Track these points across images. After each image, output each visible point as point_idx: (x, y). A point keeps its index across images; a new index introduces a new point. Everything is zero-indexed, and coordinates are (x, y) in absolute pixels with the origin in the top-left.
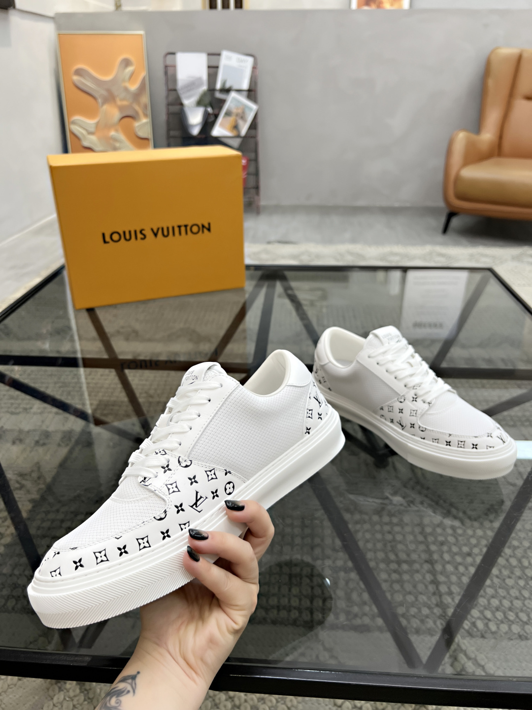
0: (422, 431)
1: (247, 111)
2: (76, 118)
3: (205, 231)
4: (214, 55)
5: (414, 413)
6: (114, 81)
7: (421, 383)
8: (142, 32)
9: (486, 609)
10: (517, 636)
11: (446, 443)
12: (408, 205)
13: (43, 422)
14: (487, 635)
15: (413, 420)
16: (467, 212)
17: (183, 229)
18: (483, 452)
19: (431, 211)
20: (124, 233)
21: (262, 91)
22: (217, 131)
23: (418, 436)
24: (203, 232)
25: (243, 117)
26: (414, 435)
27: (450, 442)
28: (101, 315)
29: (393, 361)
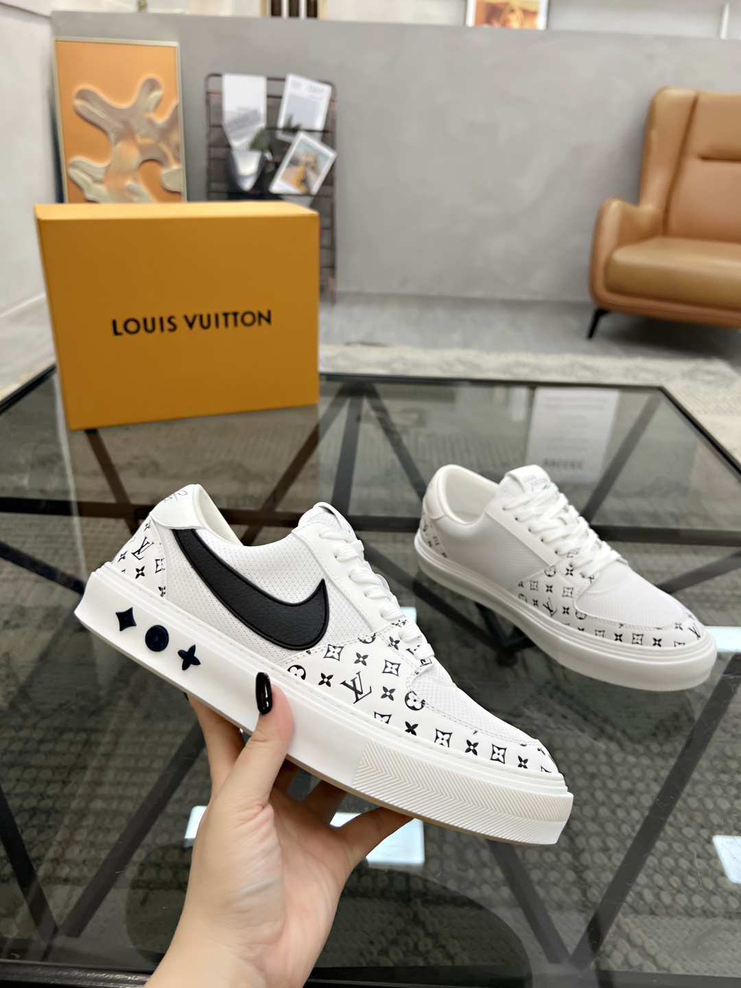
0: (581, 618)
1: (321, 160)
2: (78, 159)
3: (263, 321)
4: (276, 80)
5: (568, 592)
6: (133, 110)
7: (579, 549)
8: (175, 44)
9: (656, 871)
10: (699, 911)
11: (615, 637)
12: (540, 298)
13: (17, 593)
14: (657, 911)
15: (567, 602)
16: (622, 310)
17: (231, 318)
18: (670, 651)
19: (571, 307)
20: (145, 320)
21: (343, 133)
22: (277, 186)
23: (574, 627)
24: (260, 323)
25: (314, 168)
26: (568, 625)
27: (621, 636)
28: (106, 438)
29: (538, 516)
